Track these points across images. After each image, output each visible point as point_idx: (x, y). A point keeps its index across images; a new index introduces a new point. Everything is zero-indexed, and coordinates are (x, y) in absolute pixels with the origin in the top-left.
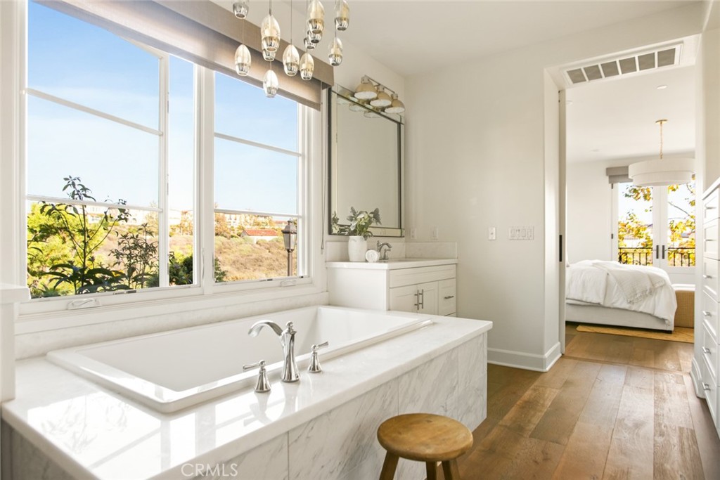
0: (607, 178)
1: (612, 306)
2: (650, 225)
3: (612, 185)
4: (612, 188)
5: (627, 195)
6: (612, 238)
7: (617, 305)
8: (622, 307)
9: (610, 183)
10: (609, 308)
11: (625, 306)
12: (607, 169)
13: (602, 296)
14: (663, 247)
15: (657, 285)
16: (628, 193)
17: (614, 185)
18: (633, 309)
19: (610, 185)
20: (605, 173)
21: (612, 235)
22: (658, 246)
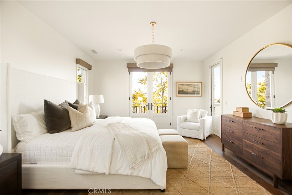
0: (127, 69)
1: (116, 173)
2: (146, 93)
3: (130, 72)
4: (130, 74)
5: (138, 82)
7: (121, 172)
8: (125, 173)
10: (114, 175)
11: (128, 172)
12: (127, 64)
13: (107, 165)
14: (151, 104)
15: (154, 149)
17: (131, 73)
18: (134, 175)
19: (129, 72)
20: (126, 67)
21: (130, 98)
22: (149, 104)
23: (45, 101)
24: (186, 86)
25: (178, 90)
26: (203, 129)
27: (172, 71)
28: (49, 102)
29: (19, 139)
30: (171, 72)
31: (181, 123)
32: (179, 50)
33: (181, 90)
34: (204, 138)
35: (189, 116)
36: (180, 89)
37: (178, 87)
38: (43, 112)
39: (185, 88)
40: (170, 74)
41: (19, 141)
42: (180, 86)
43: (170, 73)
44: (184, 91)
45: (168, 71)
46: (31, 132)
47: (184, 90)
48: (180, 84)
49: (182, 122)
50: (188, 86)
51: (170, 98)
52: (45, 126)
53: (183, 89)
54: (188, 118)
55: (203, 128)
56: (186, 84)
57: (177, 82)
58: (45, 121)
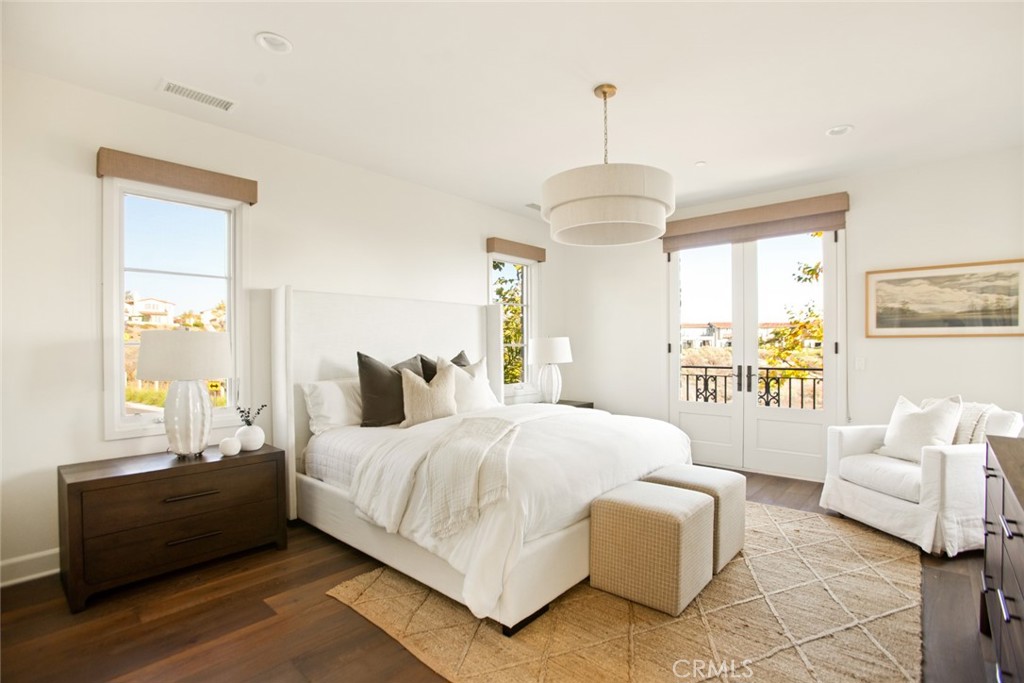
0: (661, 242)
1: (411, 538)
3: (669, 254)
4: (669, 260)
6: (670, 351)
7: (418, 538)
8: (423, 543)
9: (664, 252)
13: (394, 511)
14: (749, 368)
16: (802, 275)
17: (674, 254)
19: (666, 255)
21: (669, 345)
22: (740, 368)
23: (359, 355)
24: (926, 287)
25: (878, 308)
26: (934, 500)
27: (843, 226)
28: (367, 357)
29: (312, 429)
30: (841, 232)
31: (840, 458)
32: (827, 133)
33: (897, 305)
34: (939, 544)
35: (891, 431)
36: (890, 305)
37: (878, 296)
38: (357, 380)
39: (918, 297)
40: (836, 240)
41: (313, 434)
42: (890, 288)
43: (836, 233)
44: (914, 313)
45: (826, 229)
46: (328, 418)
47: (912, 307)
48: (889, 282)
49: (846, 456)
50: (936, 288)
51: (836, 344)
52: (360, 411)
53: (905, 303)
54: (885, 442)
55: (936, 495)
56: (924, 278)
57: (868, 273)
58: (363, 400)
